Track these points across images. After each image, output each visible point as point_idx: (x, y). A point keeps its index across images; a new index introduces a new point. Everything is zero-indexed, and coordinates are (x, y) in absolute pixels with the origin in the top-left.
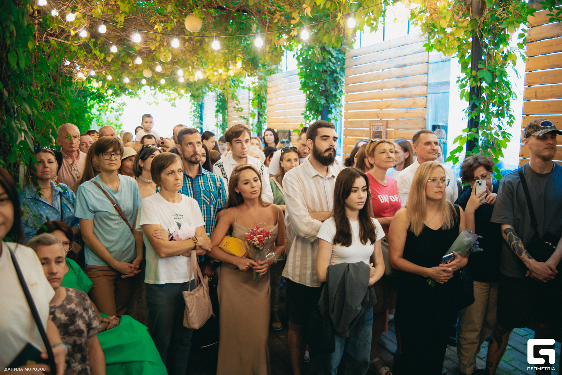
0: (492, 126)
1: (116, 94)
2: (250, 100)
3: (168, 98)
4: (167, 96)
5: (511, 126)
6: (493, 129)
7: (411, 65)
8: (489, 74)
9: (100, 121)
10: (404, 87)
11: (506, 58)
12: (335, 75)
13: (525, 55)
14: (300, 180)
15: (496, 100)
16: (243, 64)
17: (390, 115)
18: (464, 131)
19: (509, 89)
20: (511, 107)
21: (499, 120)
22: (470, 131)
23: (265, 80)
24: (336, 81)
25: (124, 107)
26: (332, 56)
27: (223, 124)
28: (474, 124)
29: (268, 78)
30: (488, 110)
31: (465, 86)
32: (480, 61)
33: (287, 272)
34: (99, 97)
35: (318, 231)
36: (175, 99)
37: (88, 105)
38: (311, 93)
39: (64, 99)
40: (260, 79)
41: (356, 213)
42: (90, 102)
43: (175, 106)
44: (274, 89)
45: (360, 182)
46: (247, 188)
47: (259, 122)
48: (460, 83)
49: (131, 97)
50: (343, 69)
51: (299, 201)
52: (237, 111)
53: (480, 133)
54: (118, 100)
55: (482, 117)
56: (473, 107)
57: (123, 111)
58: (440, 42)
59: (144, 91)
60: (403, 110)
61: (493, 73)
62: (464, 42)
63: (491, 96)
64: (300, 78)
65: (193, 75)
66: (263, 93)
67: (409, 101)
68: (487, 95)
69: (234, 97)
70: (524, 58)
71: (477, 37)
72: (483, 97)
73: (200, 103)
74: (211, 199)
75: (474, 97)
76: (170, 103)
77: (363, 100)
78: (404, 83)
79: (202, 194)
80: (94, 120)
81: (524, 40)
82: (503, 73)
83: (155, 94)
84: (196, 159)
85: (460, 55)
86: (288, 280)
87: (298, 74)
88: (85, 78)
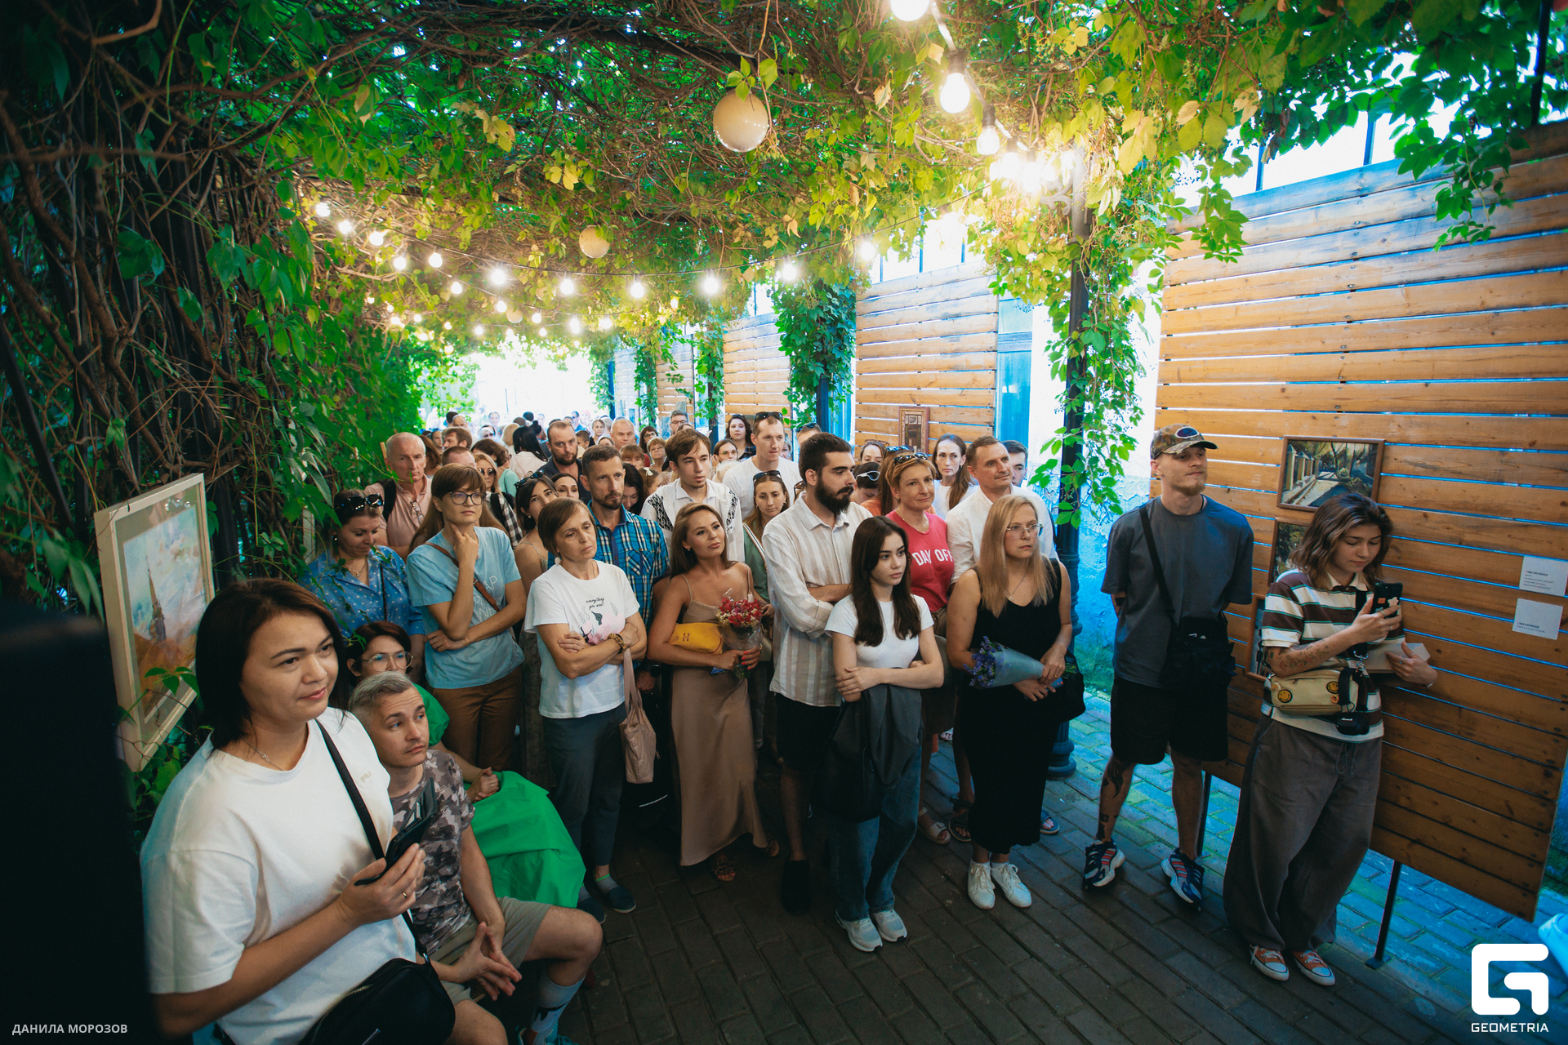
0: (1104, 423)
1: (461, 350)
2: (693, 361)
3: (552, 355)
4: (550, 352)
5: (1136, 424)
6: (1106, 427)
7: (968, 315)
8: (1101, 337)
9: (434, 397)
10: (956, 352)
11: (1128, 305)
12: (839, 326)
13: (1161, 305)
14: (791, 535)
15: (1111, 378)
16: (680, 305)
17: (933, 399)
18: (1058, 431)
19: (1133, 359)
20: (1136, 391)
21: (1117, 412)
22: (1068, 431)
23: (719, 330)
24: (841, 337)
25: (476, 372)
26: (834, 295)
27: (649, 401)
28: (1074, 420)
29: (725, 326)
30: (1097, 396)
31: (1058, 355)
32: (1085, 315)
33: (778, 682)
34: (430, 356)
35: (825, 621)
36: (564, 358)
37: (412, 370)
38: (798, 357)
39: (369, 375)
40: (711, 327)
41: (890, 590)
42: (413, 366)
43: (566, 370)
44: (735, 345)
45: (893, 541)
46: (702, 540)
47: (711, 399)
48: (1050, 351)
49: (488, 355)
50: (851, 316)
51: (792, 573)
52: (673, 380)
53: (1085, 434)
54: (464, 359)
55: (1089, 408)
56: (1073, 392)
57: (474, 379)
58: (1017, 279)
59: (510, 344)
60: (952, 392)
61: (1106, 335)
62: (1058, 278)
63: (1104, 372)
64: (780, 331)
65: (595, 320)
66: (716, 351)
67: (965, 378)
68: (1098, 371)
69: (666, 357)
70: (1159, 309)
71: (1079, 274)
72: (1091, 375)
73: (607, 362)
74: (642, 566)
75: (1075, 375)
76: (555, 365)
77: (888, 371)
78: (956, 346)
79: (628, 558)
80: (424, 396)
81: (1160, 281)
82: (1123, 334)
83: (528, 350)
84: (615, 501)
85: (1050, 301)
86: (780, 695)
87: (777, 324)
88: (403, 326)
